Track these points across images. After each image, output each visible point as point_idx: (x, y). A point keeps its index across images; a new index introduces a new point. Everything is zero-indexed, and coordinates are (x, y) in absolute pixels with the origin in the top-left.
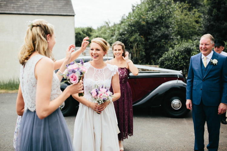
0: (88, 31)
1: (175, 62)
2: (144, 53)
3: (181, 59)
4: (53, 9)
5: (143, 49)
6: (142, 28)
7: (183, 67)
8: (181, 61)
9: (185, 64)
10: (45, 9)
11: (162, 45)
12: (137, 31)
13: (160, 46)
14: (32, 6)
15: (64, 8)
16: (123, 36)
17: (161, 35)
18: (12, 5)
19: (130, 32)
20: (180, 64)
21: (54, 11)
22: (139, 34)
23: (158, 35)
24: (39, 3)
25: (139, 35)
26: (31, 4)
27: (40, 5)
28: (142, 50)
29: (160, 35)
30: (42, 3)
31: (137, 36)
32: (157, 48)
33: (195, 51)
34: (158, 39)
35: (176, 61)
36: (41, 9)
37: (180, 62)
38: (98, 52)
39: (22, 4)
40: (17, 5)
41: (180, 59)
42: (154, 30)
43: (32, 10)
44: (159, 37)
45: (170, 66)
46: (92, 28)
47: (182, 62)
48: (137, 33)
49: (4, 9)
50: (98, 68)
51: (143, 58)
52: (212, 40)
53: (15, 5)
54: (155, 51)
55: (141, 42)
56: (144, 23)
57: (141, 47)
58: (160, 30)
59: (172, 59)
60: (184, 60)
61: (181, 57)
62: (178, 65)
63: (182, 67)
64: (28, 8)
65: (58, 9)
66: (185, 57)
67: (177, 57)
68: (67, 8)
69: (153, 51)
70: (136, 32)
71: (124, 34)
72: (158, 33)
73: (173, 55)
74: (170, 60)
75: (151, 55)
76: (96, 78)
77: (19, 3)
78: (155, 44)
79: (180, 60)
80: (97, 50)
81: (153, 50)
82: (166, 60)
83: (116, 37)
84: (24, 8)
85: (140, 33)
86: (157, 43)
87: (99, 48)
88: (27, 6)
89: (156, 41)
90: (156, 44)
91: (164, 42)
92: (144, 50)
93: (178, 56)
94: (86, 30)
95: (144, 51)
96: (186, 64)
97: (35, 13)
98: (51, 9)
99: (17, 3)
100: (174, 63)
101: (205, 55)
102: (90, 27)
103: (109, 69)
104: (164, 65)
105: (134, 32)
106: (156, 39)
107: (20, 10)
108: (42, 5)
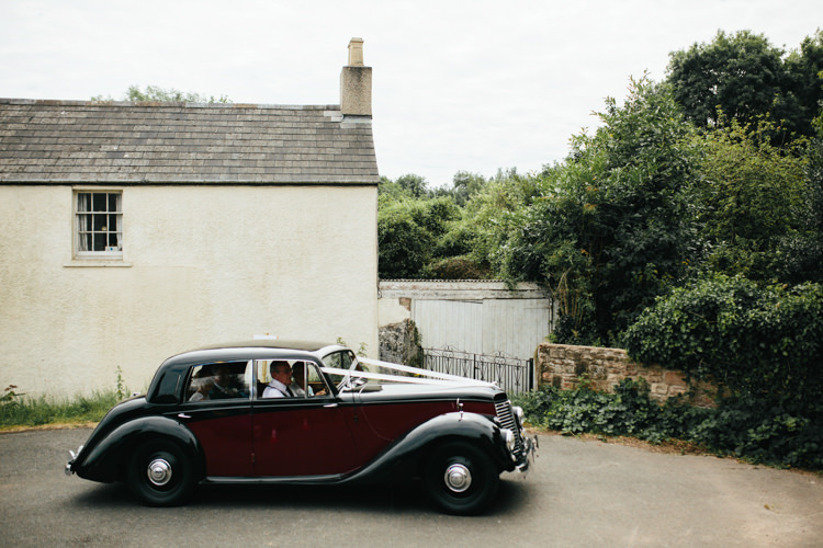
1: (671, 341)
2: (589, 304)
3: (689, 334)
4: (312, 164)
5: (589, 292)
6: (586, 223)
7: (697, 358)
8: (688, 338)
9: (700, 350)
10: (289, 164)
11: (648, 278)
12: (571, 235)
13: (644, 281)
14: (252, 157)
15: (347, 158)
16: (530, 245)
17: (645, 246)
18: (192, 155)
19: (550, 234)
20: (687, 350)
21: (316, 171)
22: (574, 242)
23: (635, 247)
24: (272, 144)
25: (577, 246)
26: (248, 150)
27: (273, 150)
28: (585, 294)
29: (641, 246)
30: (280, 143)
31: (570, 248)
32: (633, 286)
33: (732, 309)
34: (637, 259)
35: (674, 338)
36: (277, 164)
37: (687, 342)
39: (221, 149)
40: (206, 156)
41: (686, 333)
42: (623, 231)
43: (250, 170)
44: (640, 253)
45: (656, 352)
47: (692, 344)
48: (570, 239)
49: (168, 170)
51: (588, 321)
53: (199, 156)
54: (626, 297)
55: (580, 270)
56: (590, 208)
57: (582, 284)
58: (645, 227)
59: (662, 333)
60: (697, 337)
61: (687, 328)
62: (682, 350)
63: (692, 357)
64: (237, 164)
65: (329, 164)
66: (702, 326)
67: (676, 328)
68: (356, 158)
69: (621, 299)
70: (566, 236)
71: (533, 240)
72: (638, 240)
73: (664, 320)
74: (657, 334)
75: (615, 310)
77: (214, 149)
78: (627, 273)
79: (685, 337)
81: (619, 294)
82: (646, 334)
83: (513, 246)
84: (226, 163)
85: (577, 238)
86: (634, 273)
88: (235, 156)
89: (630, 266)
90: (632, 276)
91: (654, 268)
92: (591, 295)
93: (680, 323)
95: (591, 298)
96: (704, 348)
97: (258, 179)
98: (307, 164)
99: (208, 149)
100: (670, 344)
104: (640, 350)
105: (560, 236)
106: (629, 259)
107: (215, 170)
108: (281, 153)
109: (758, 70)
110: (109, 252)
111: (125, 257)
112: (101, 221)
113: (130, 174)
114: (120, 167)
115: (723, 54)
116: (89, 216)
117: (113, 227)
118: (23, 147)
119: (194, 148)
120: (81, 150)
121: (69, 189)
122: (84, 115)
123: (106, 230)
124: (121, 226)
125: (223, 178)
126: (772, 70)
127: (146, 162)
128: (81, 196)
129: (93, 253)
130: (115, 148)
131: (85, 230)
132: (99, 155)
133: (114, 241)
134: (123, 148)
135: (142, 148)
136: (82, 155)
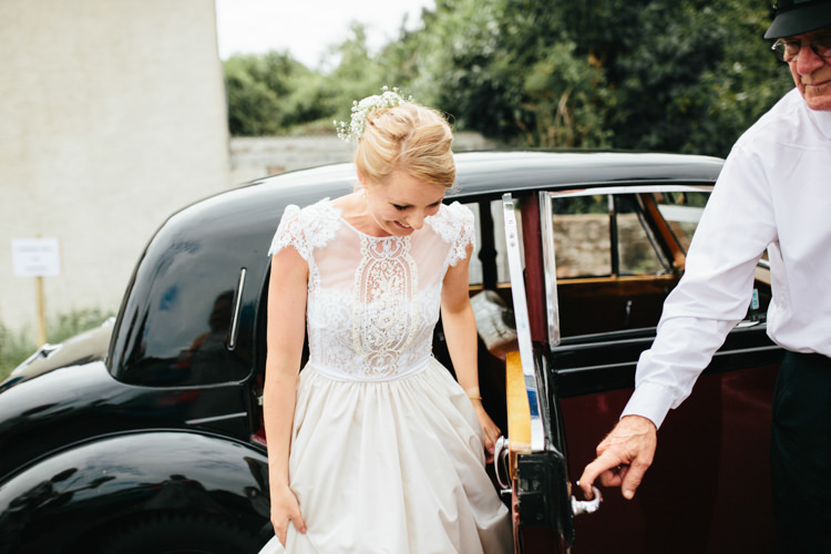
0: (273, 68)
5: (604, 129)
11: (700, 101)
12: (564, 34)
13: (692, 106)
16: (476, 69)
17: (691, 45)
19: (519, 42)
22: (572, 46)
23: (676, 49)
25: (578, 54)
28: (599, 133)
29: (685, 47)
31: (567, 57)
32: (669, 117)
34: (680, 70)
42: (648, 27)
44: (684, 60)
46: (289, 57)
48: (563, 41)
54: (660, 137)
55: (586, 92)
57: (591, 118)
58: (683, 20)
69: (653, 140)
70: (552, 37)
71: (482, 61)
72: (677, 40)
76: (370, 288)
78: (661, 96)
81: (648, 133)
85: (577, 41)
86: (674, 93)
89: (668, 82)
90: (668, 100)
91: (713, 82)
92: (610, 133)
94: (263, 68)
95: (608, 139)
102: (281, 52)
103: (436, 229)
105: (541, 41)
106: (668, 69)
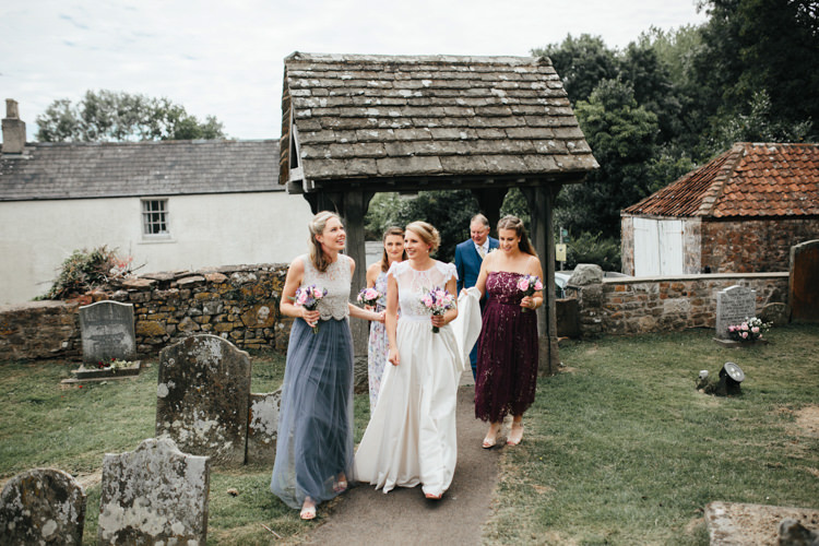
10: (262, 179)
14: (239, 175)
18: (204, 175)
24: (250, 166)
26: (236, 171)
27: (251, 170)
30: (254, 166)
36: (255, 179)
38: (415, 245)
39: (220, 171)
40: (213, 176)
50: (419, 269)
52: (486, 224)
53: (209, 176)
64: (232, 180)
77: (216, 171)
80: (414, 241)
84: (225, 180)
87: (416, 238)
88: (230, 175)
97: (246, 189)
99: (212, 171)
101: (480, 245)
107: (219, 184)
108: (256, 172)
109: (593, 68)
110: (161, 234)
111: (172, 237)
112: (156, 217)
113: (172, 189)
114: (165, 185)
115: (568, 55)
116: (149, 215)
117: (163, 220)
118: (104, 174)
119: (204, 171)
120: (139, 175)
121: (138, 199)
122: (133, 151)
123: (160, 222)
124: (168, 219)
125: (225, 189)
126: (604, 67)
127: (179, 181)
128: (144, 202)
129: (153, 235)
130: (158, 173)
131: (147, 222)
132: (151, 178)
133: (164, 228)
134: (163, 172)
135: (173, 172)
136: (140, 178)
